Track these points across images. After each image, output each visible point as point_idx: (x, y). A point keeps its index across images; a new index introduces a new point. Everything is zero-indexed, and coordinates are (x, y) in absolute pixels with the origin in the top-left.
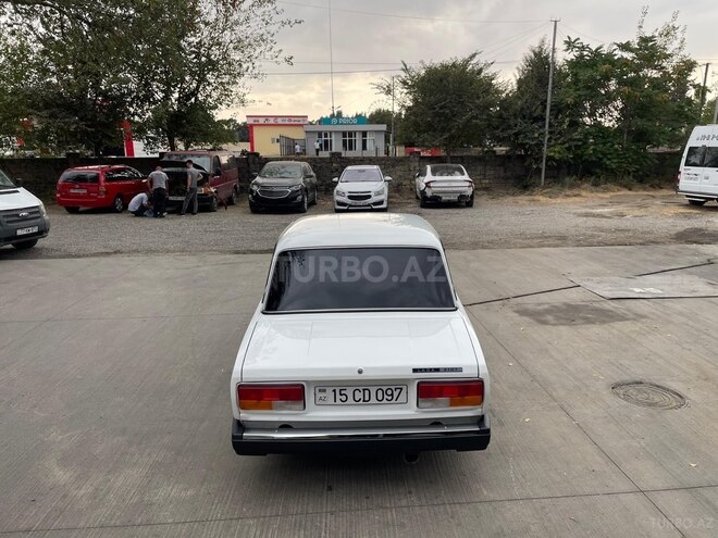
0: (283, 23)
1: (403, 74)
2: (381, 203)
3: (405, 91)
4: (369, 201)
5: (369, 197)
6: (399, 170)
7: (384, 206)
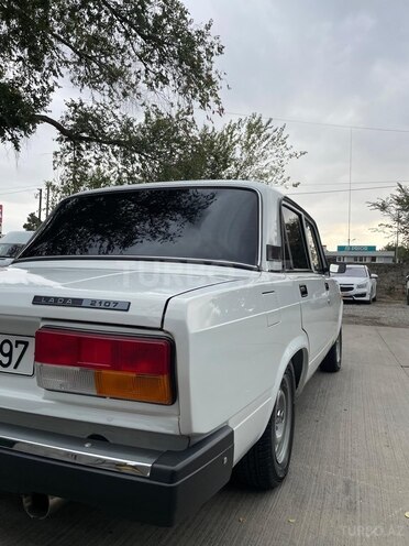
0: (291, 156)
1: (398, 194)
2: (364, 295)
3: (399, 207)
4: (351, 293)
5: (352, 289)
6: (392, 276)
7: (367, 298)
